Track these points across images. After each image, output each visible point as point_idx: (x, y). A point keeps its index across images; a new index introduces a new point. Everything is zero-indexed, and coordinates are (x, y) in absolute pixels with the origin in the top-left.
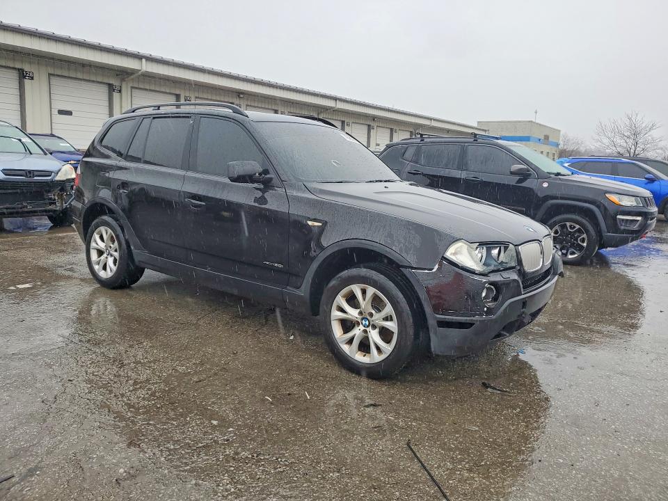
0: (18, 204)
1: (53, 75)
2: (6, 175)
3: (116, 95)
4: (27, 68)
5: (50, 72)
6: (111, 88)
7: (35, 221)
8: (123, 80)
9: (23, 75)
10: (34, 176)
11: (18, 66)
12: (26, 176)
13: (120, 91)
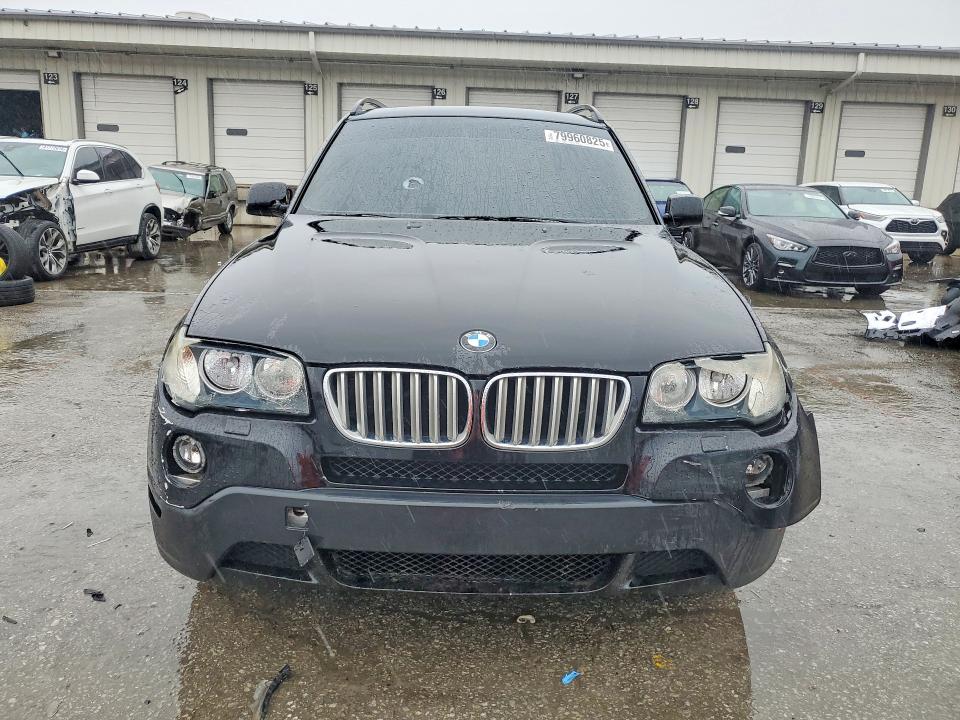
1: (726, 98)
3: (815, 118)
4: (692, 94)
5: (721, 95)
6: (809, 107)
8: (829, 92)
9: (687, 103)
11: (683, 92)
13: (822, 111)
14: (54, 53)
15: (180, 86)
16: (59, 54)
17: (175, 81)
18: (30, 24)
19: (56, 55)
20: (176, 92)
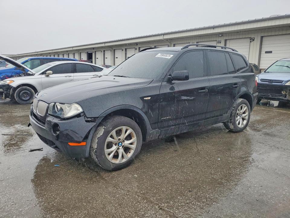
0: (266, 94)
2: (261, 81)
7: (272, 102)
10: (272, 83)
12: (269, 82)
14: (221, 35)
15: (252, 40)
16: (222, 35)
17: (251, 39)
18: (215, 29)
19: (221, 36)
20: (251, 42)
